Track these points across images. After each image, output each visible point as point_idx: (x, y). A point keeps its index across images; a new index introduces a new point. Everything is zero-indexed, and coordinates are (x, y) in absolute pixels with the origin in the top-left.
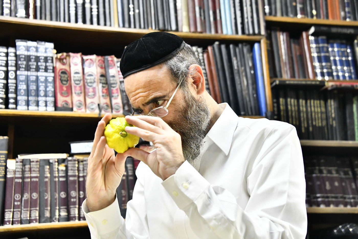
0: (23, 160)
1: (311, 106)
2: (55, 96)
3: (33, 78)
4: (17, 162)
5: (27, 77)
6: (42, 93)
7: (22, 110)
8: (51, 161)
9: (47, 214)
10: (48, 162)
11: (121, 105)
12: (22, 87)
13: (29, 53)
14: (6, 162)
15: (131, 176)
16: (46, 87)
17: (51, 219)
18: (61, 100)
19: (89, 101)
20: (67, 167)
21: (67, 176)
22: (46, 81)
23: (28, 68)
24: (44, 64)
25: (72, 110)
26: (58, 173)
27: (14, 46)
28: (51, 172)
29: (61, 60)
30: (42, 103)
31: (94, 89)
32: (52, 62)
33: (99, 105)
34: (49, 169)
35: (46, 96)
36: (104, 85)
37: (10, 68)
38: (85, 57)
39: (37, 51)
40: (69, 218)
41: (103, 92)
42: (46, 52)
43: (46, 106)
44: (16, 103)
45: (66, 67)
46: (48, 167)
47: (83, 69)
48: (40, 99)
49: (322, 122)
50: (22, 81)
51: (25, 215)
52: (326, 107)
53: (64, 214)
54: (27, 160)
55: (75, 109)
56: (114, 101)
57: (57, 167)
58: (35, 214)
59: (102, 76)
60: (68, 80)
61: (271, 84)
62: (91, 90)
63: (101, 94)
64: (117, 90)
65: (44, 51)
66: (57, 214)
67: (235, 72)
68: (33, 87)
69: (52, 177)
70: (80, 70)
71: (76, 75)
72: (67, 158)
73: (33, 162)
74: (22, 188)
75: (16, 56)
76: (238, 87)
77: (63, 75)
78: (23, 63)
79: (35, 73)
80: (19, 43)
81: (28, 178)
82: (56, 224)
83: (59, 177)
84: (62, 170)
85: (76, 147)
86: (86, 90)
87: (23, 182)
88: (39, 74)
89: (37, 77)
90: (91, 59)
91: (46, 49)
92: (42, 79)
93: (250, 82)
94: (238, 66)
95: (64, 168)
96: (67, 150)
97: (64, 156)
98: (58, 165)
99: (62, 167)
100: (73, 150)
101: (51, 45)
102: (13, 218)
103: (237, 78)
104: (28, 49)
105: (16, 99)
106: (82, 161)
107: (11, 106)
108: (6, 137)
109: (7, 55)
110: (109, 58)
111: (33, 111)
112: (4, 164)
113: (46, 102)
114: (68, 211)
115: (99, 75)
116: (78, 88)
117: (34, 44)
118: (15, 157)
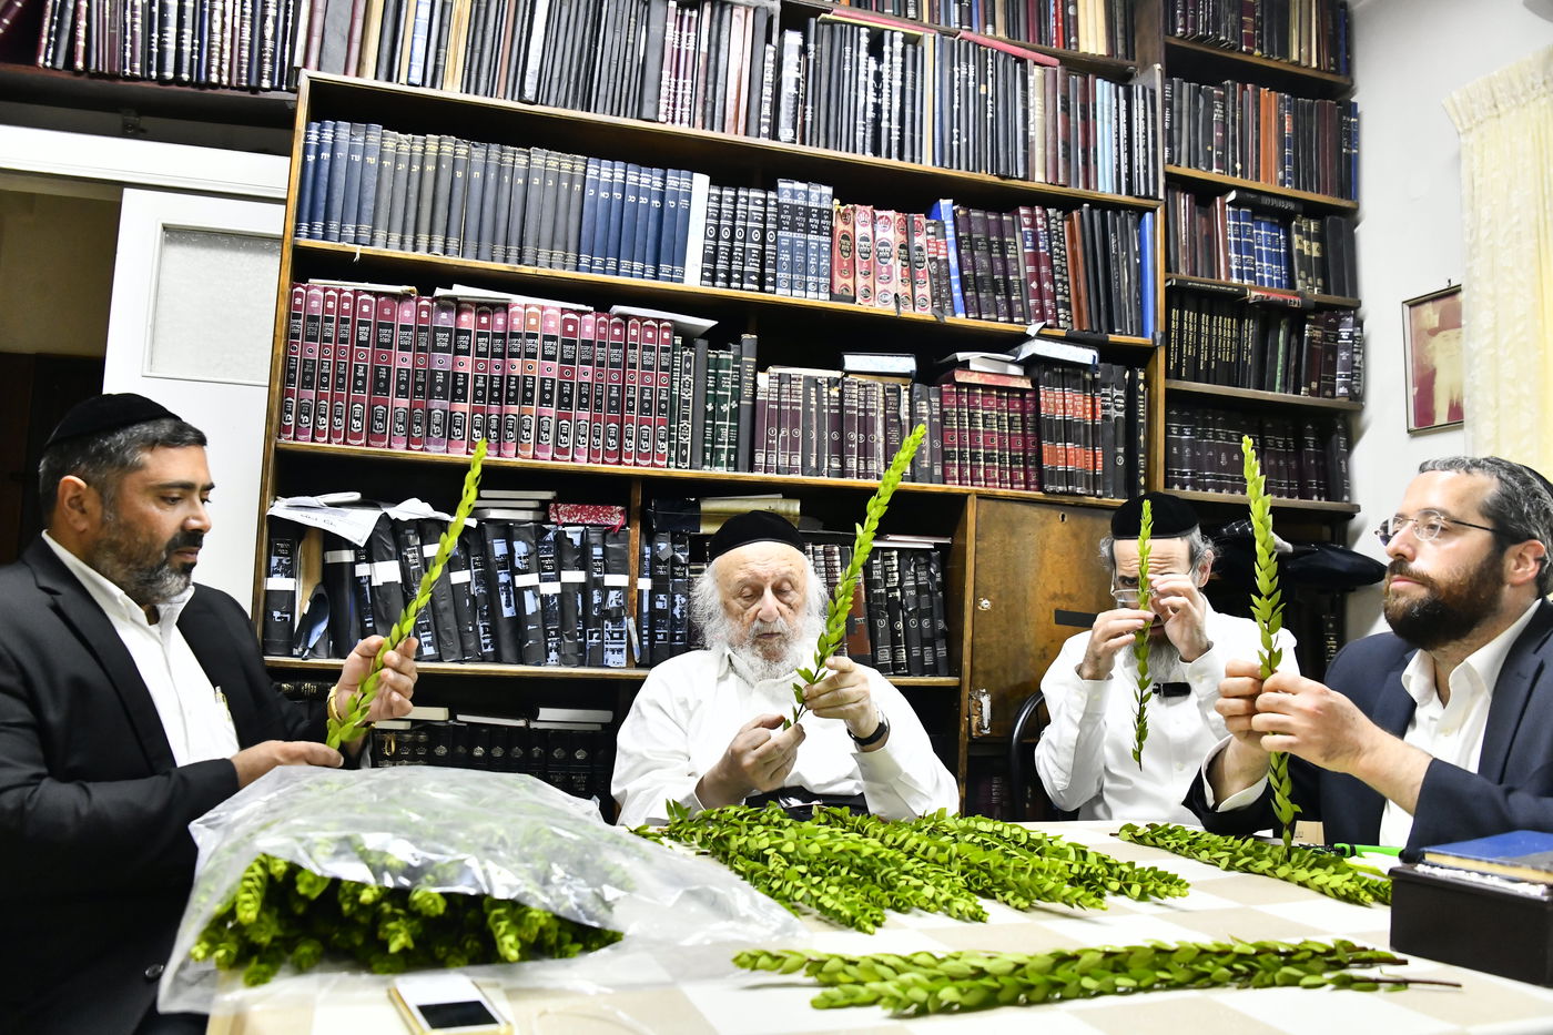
0: (780, 374)
1: (1217, 327)
2: (831, 276)
3: (800, 244)
4: (771, 378)
5: (792, 240)
6: (813, 270)
7: (782, 295)
8: (819, 381)
9: (813, 464)
10: (815, 382)
11: (929, 299)
12: (785, 257)
13: (796, 202)
14: (755, 375)
15: (936, 416)
16: (819, 260)
17: (818, 471)
18: (840, 281)
19: (879, 287)
20: (841, 392)
21: (841, 407)
22: (819, 248)
23: (793, 228)
24: (817, 221)
25: (854, 300)
26: (829, 401)
27: (775, 188)
28: (819, 398)
29: (844, 216)
30: (810, 286)
31: (890, 267)
32: (831, 219)
33: (896, 295)
34: (816, 392)
35: (818, 274)
36: (905, 263)
37: (769, 226)
38: (879, 213)
39: (807, 199)
40: (842, 473)
41: (903, 276)
42: (820, 201)
43: (818, 291)
44: (774, 284)
45: (849, 228)
46: (813, 389)
47: (874, 232)
48: (810, 278)
49: (1230, 356)
50: (785, 248)
51: (783, 461)
52: (1240, 331)
53: (836, 465)
54: (785, 374)
55: (858, 300)
56: (918, 291)
57: (825, 390)
58: (798, 461)
59: (902, 247)
60: (852, 250)
61: (1167, 281)
62: (884, 270)
63: (900, 278)
64: (924, 272)
65: (818, 198)
66: (826, 465)
67: (1112, 258)
68: (799, 259)
69: (820, 407)
70: (871, 236)
71: (863, 243)
72: (842, 378)
73: (795, 379)
74: (779, 418)
75: (778, 205)
76: (1114, 285)
77: (844, 241)
78: (786, 217)
79: (803, 236)
80: (782, 185)
81: (786, 403)
82: (824, 480)
83: (830, 407)
84: (834, 397)
85: (853, 362)
86: (877, 269)
87: (779, 409)
88: (810, 237)
89: (807, 241)
90: (887, 218)
91: (821, 195)
92: (814, 246)
93: (1133, 278)
94: (1117, 250)
95: (837, 395)
96: (839, 365)
97: (837, 374)
98: (829, 387)
99: (835, 392)
100: (848, 366)
101: (828, 190)
102: (766, 463)
103: (1113, 269)
104: (794, 194)
105: (774, 276)
106: (864, 386)
107: (768, 288)
108: (755, 336)
109: (765, 202)
110: (916, 217)
111: (797, 298)
112: (752, 379)
113: (818, 284)
114: (843, 462)
115: (898, 245)
116: (865, 265)
117: (803, 186)
118: (764, 370)
